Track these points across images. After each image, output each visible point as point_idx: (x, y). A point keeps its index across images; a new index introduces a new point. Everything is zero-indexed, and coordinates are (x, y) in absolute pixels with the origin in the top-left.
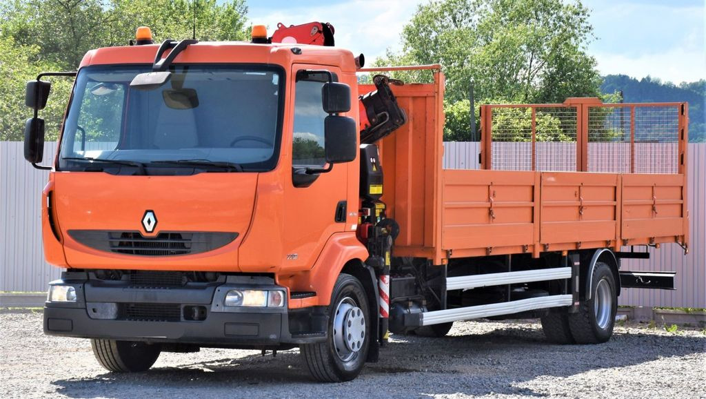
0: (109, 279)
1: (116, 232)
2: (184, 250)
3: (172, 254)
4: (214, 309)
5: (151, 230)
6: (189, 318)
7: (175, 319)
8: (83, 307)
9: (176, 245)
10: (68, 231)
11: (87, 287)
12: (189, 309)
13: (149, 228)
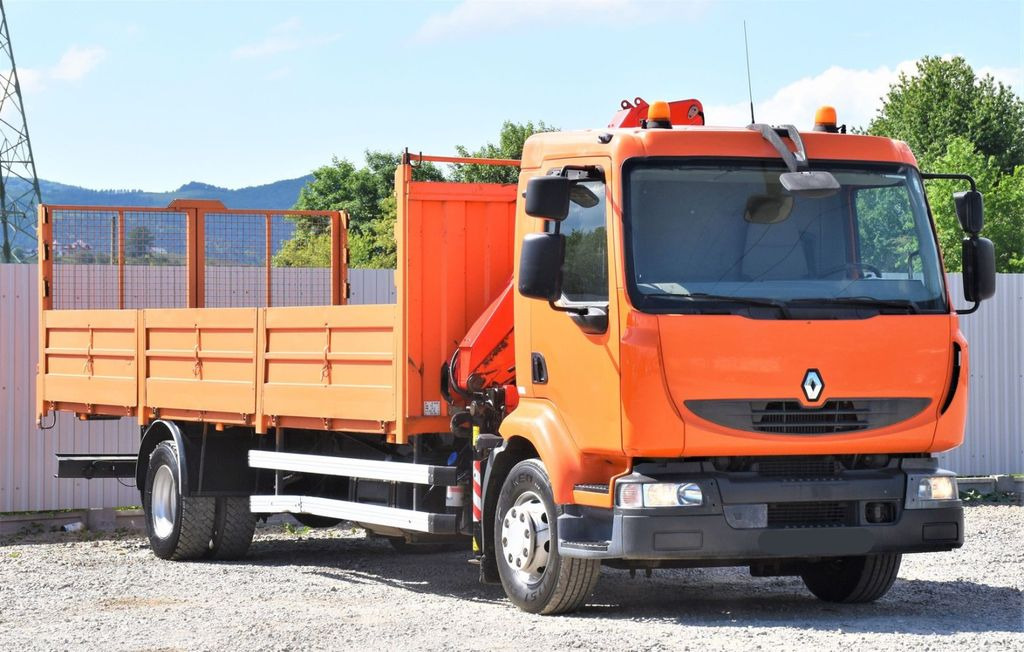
0: (737, 470)
1: (759, 402)
3: (838, 430)
4: (909, 505)
5: (815, 397)
6: (871, 519)
7: (852, 522)
8: (719, 511)
9: (845, 418)
10: (685, 402)
11: (724, 483)
12: (870, 507)
13: (813, 394)
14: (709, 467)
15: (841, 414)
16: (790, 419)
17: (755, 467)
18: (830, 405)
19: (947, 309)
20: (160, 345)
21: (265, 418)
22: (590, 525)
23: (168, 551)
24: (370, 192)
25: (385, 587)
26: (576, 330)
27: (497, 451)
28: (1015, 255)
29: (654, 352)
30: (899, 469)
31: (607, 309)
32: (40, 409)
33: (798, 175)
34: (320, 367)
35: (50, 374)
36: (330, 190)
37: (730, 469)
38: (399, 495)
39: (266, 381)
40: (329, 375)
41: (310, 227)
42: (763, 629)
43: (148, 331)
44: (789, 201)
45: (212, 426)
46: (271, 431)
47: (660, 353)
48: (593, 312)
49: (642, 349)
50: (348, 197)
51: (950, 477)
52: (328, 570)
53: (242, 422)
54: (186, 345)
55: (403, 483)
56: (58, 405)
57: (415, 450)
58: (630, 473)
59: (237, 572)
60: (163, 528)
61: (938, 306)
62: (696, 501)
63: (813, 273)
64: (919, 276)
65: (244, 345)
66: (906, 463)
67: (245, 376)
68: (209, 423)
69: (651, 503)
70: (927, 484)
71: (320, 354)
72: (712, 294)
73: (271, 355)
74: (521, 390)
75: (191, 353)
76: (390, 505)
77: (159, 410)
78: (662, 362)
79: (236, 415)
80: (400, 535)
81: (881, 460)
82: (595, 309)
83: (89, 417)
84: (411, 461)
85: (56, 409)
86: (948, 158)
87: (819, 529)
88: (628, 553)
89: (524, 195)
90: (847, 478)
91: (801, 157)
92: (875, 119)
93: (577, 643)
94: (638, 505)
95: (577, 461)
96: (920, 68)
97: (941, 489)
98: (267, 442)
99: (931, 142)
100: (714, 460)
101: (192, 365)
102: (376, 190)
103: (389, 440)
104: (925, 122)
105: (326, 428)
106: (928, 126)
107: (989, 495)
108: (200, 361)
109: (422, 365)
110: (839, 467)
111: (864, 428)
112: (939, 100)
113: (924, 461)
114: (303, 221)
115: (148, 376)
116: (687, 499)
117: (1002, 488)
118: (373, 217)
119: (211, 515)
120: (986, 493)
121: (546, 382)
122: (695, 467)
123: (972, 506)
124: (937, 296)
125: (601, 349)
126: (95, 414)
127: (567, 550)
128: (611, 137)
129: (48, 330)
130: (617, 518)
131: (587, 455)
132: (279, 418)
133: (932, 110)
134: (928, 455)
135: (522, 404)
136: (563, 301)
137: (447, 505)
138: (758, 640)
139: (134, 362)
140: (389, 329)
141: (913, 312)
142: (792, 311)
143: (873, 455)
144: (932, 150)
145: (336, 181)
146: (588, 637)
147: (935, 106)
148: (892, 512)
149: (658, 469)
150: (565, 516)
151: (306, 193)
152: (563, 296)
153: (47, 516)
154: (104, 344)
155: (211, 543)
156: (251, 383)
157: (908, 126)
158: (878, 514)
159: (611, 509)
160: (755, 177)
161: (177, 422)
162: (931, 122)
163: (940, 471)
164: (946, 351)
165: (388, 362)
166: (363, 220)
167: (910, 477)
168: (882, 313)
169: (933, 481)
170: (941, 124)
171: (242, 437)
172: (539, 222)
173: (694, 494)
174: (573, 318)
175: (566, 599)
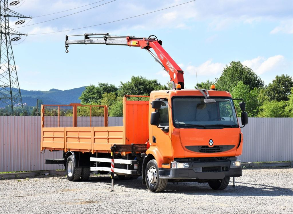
0: (196, 160)
1: (200, 146)
2: (219, 151)
3: (216, 152)
4: (231, 167)
5: (211, 145)
6: (223, 170)
7: (219, 171)
8: (192, 169)
9: (218, 149)
10: (185, 146)
11: (193, 163)
12: (223, 167)
13: (211, 144)
14: (190, 160)
15: (217, 149)
16: (206, 150)
17: (199, 160)
18: (215, 147)
19: (238, 127)
20: (70, 135)
21: (94, 150)
22: (165, 172)
23: (71, 179)
24: (99, 93)
25: (121, 187)
26: (162, 132)
27: (145, 157)
28: (254, 109)
29: (179, 136)
30: (229, 160)
31: (169, 127)
32: (41, 149)
33: (207, 100)
34: (107, 140)
35: (44, 141)
36: (90, 92)
37: (194, 160)
38: (124, 166)
39: (94, 143)
40: (108, 141)
41: (85, 101)
42: (201, 195)
43: (67, 132)
44: (206, 105)
45: (82, 152)
46: (95, 153)
47: (180, 136)
48: (166, 128)
49: (176, 136)
50: (94, 94)
51: (239, 161)
52: (107, 183)
53: (89, 151)
54: (76, 135)
55: (124, 164)
56: (46, 148)
57: (127, 157)
58: (174, 161)
59: (88, 184)
60: (70, 175)
61: (237, 126)
62: (187, 167)
63: (210, 119)
64: (232, 119)
65: (89, 135)
66: (230, 159)
67: (89, 142)
68: (81, 152)
69: (178, 167)
70: (235, 163)
71: (106, 137)
72: (190, 124)
73: (95, 137)
74: (150, 144)
75: (77, 137)
76: (122, 169)
77: (69, 149)
78: (180, 138)
79: (87, 150)
80: (124, 175)
81: (225, 158)
82: (166, 127)
83: (53, 151)
84: (126, 159)
85: (45, 149)
86: (238, 86)
87: (213, 172)
88: (174, 177)
89: (151, 104)
90: (218, 162)
91: (208, 96)
92: (221, 76)
93: (164, 198)
94: (176, 168)
95: (162, 159)
96: (231, 64)
97: (238, 164)
98: (94, 156)
99: (234, 82)
100: (191, 158)
101: (77, 139)
102: (101, 92)
103: (122, 155)
104: (232, 77)
105: (108, 152)
106: (233, 78)
107: (248, 167)
108: (79, 138)
109: (129, 139)
110: (217, 159)
111: (222, 151)
112: (236, 72)
113: (234, 158)
114: (83, 100)
115: (67, 142)
116: (186, 166)
117: (251, 165)
118: (100, 99)
119: (81, 171)
120: (247, 166)
121: (156, 142)
122: (187, 160)
123: (244, 169)
124: (236, 124)
125: (167, 136)
126: (55, 150)
127: (161, 177)
128: (169, 92)
129: (43, 132)
130: (171, 171)
131: (165, 158)
132: (97, 151)
133: (234, 74)
134: (235, 157)
135: (151, 147)
136: (160, 126)
137: (134, 168)
138: (201, 197)
139: (64, 139)
140: (122, 132)
141: (231, 127)
142: (207, 127)
143: (224, 157)
144: (234, 83)
145: (91, 90)
146: (166, 197)
147: (235, 73)
148: (227, 169)
149: (180, 160)
150: (160, 170)
151: (84, 93)
152: (159, 125)
153: (41, 172)
154: (56, 135)
155: (81, 178)
156: (91, 143)
157: (228, 78)
158: (225, 169)
159: (170, 169)
160: (199, 100)
161: (74, 152)
162: (234, 77)
163: (237, 160)
164: (238, 136)
165: (122, 139)
166: (98, 99)
167: (231, 161)
168: (225, 128)
169: (236, 162)
170: (236, 78)
171: (89, 155)
172: (154, 109)
173: (187, 165)
174: (161, 129)
175: (160, 189)
